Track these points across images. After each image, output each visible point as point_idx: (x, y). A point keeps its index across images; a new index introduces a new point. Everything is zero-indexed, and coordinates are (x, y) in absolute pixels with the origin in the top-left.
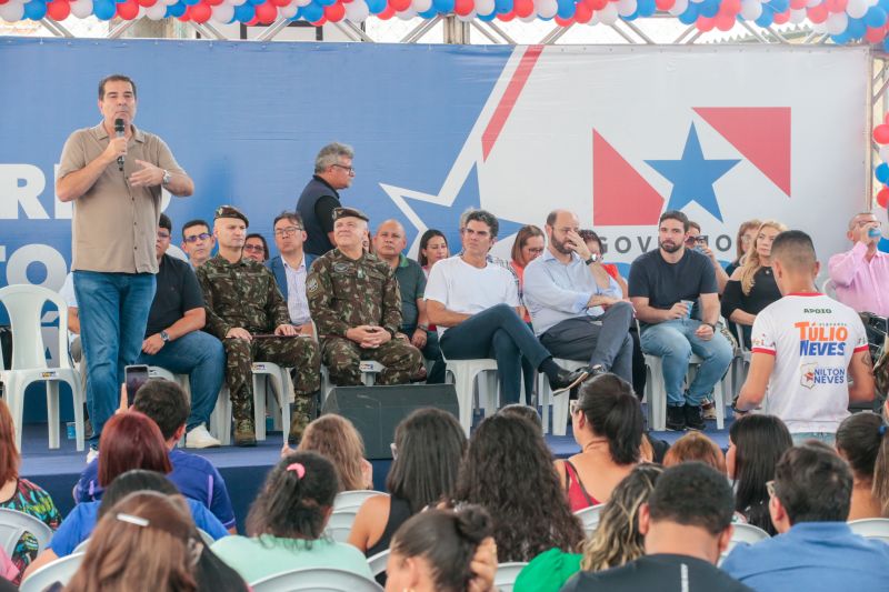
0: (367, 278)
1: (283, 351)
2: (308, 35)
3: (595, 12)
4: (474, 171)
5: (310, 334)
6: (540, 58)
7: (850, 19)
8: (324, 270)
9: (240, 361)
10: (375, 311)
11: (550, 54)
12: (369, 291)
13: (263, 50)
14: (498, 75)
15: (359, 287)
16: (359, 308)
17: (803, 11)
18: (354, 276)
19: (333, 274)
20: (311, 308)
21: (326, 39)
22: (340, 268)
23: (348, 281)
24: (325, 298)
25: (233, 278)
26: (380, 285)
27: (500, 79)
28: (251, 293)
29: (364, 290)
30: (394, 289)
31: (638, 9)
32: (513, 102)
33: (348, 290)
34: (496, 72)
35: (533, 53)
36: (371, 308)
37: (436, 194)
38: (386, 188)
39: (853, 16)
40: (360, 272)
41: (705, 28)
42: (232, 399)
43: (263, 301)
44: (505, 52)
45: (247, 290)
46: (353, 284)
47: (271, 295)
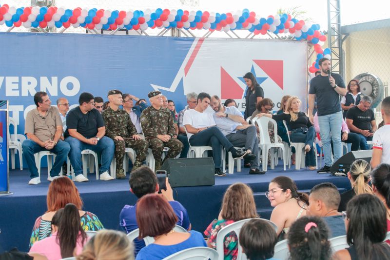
0: (163, 116)
1: (135, 144)
2: (124, 33)
3: (222, 27)
4: (182, 80)
5: (142, 137)
6: (204, 42)
7: (302, 32)
8: (147, 114)
9: (121, 149)
10: (166, 128)
11: (206, 41)
12: (163, 121)
13: (112, 38)
14: (190, 47)
15: (160, 119)
16: (160, 127)
17: (288, 30)
18: (158, 116)
19: (150, 116)
20: (142, 127)
21: (130, 34)
22: (153, 113)
23: (156, 118)
24: (148, 125)
25: (116, 116)
26: (167, 119)
27: (191, 49)
28: (122, 122)
29: (162, 121)
30: (172, 120)
31: (237, 27)
32: (195, 57)
33: (156, 121)
34: (189, 47)
35: (201, 40)
36: (165, 127)
37: (169, 87)
38: (152, 85)
39: (303, 31)
40: (160, 114)
41: (257, 33)
42: (117, 162)
43: (126, 125)
44: (192, 40)
45: (121, 121)
46: (158, 118)
47: (128, 123)
